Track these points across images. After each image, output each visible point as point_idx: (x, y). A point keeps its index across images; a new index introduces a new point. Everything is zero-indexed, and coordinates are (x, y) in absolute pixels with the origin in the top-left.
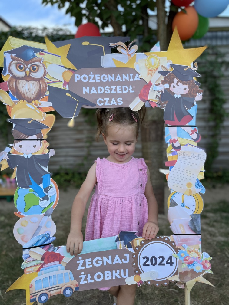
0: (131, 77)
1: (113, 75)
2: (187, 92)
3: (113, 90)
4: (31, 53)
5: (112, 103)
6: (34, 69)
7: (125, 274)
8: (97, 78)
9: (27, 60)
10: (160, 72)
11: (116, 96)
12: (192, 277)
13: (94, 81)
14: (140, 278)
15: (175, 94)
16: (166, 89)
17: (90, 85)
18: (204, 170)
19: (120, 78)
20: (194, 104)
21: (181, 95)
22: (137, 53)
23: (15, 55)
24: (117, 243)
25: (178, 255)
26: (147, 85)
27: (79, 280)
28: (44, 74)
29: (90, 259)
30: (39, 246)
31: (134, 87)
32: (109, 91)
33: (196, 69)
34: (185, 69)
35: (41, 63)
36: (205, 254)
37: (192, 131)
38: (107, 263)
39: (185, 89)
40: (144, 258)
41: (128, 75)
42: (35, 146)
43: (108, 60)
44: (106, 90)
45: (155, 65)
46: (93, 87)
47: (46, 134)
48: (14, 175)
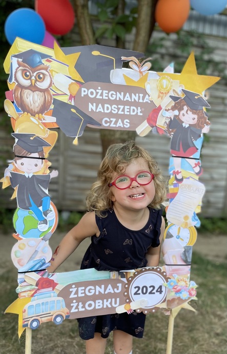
0: (141, 98)
1: (122, 93)
2: (195, 122)
3: (121, 110)
4: (38, 59)
5: (118, 125)
6: (40, 78)
7: (116, 303)
9: (33, 66)
10: (171, 97)
11: (123, 117)
12: (179, 304)
14: (130, 307)
15: (183, 122)
16: (175, 116)
17: (97, 101)
18: (201, 204)
19: (129, 97)
20: (200, 136)
21: (189, 125)
22: (150, 72)
24: (111, 273)
25: (168, 284)
26: (156, 109)
28: (50, 85)
29: (83, 288)
32: (116, 110)
34: (196, 97)
35: (47, 71)
36: (192, 282)
37: (196, 164)
38: (99, 292)
39: (194, 119)
40: (135, 288)
41: (137, 95)
42: (36, 165)
43: (118, 75)
44: (114, 109)
45: (167, 87)
46: (100, 104)
47: (48, 153)
48: (15, 195)
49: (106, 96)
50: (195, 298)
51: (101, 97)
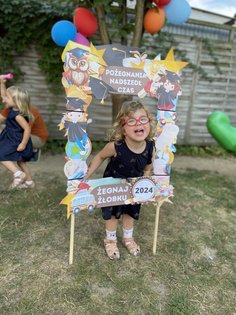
0: (141, 75)
1: (130, 73)
2: (173, 89)
3: (129, 82)
4: (81, 53)
5: (127, 91)
6: (82, 64)
7: (124, 198)
8: (119, 73)
9: (78, 57)
10: (159, 74)
11: (130, 87)
12: (162, 199)
14: (133, 200)
15: (166, 89)
16: (161, 86)
17: (115, 78)
18: (176, 138)
19: (134, 75)
20: (176, 98)
22: (146, 59)
24: (122, 180)
25: (156, 187)
26: (150, 82)
28: (88, 68)
29: (105, 189)
30: (77, 179)
31: (142, 82)
34: (174, 74)
35: (86, 60)
36: (171, 186)
37: (173, 114)
38: (115, 191)
39: (172, 87)
40: (136, 189)
41: (139, 73)
42: (79, 116)
43: (128, 62)
44: (125, 82)
45: (156, 69)
46: (117, 80)
47: (86, 108)
48: (67, 134)
49: (120, 74)
50: (172, 195)
51: (117, 75)
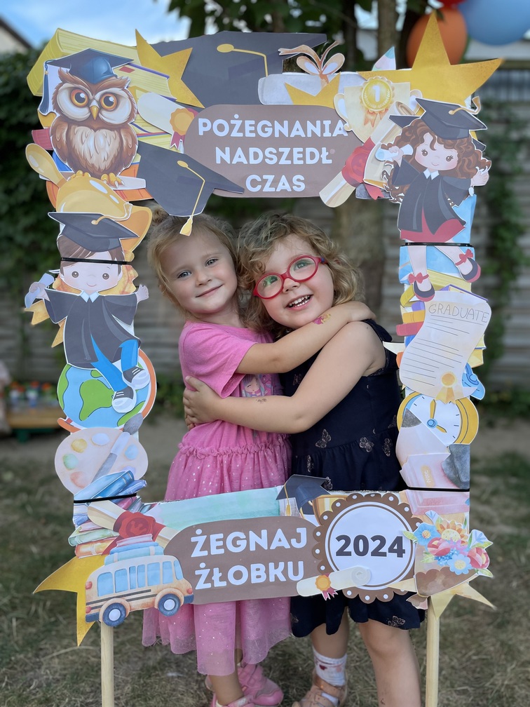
0: (327, 129)
1: (286, 123)
2: (453, 164)
3: (285, 156)
4: (103, 67)
5: (280, 187)
6: (109, 103)
7: (296, 573)
8: (248, 128)
9: (94, 81)
10: (393, 118)
11: (290, 171)
12: (446, 585)
13: (241, 135)
14: (330, 582)
15: (425, 168)
16: (406, 158)
17: (232, 143)
18: (484, 346)
19: (301, 129)
20: (468, 194)
21: (439, 171)
22: (341, 73)
23: (69, 70)
24: (281, 501)
25: (416, 535)
26: (361, 147)
27: (193, 579)
28: (131, 116)
29: (221, 536)
30: (110, 499)
32: (275, 159)
33: (477, 112)
34: (451, 112)
35: (123, 90)
36: (476, 533)
37: (461, 256)
38: (257, 545)
39: (450, 158)
40: (339, 539)
41: (318, 123)
42: (106, 276)
43: (275, 88)
44: (269, 155)
45: (382, 100)
46: (239, 149)
47: (130, 252)
48: (60, 337)
49: (251, 132)
50: (486, 573)
